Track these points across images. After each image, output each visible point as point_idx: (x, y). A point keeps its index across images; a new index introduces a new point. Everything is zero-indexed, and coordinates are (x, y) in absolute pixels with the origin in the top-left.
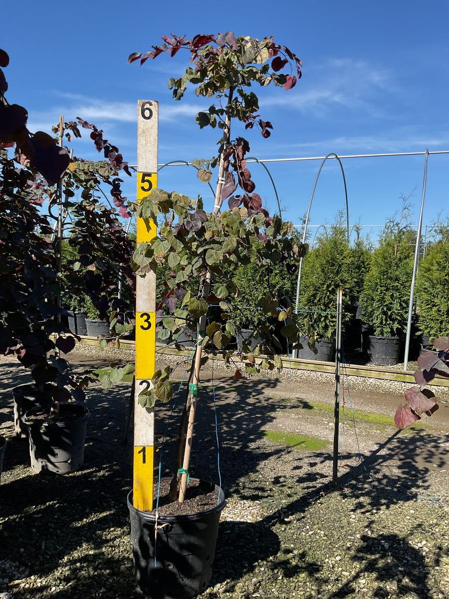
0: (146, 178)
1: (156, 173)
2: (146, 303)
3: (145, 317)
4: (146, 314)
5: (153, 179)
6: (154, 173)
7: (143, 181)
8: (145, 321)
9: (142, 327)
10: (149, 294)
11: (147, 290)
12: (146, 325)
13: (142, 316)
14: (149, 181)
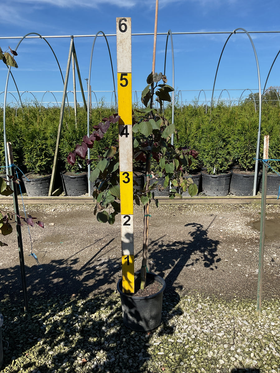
0: (124, 77)
1: (130, 73)
2: (126, 166)
3: (126, 175)
4: (126, 173)
5: (128, 77)
6: (129, 73)
7: (122, 79)
8: (126, 177)
9: (124, 181)
10: (128, 159)
11: (127, 157)
12: (126, 180)
13: (124, 174)
14: (125, 79)
